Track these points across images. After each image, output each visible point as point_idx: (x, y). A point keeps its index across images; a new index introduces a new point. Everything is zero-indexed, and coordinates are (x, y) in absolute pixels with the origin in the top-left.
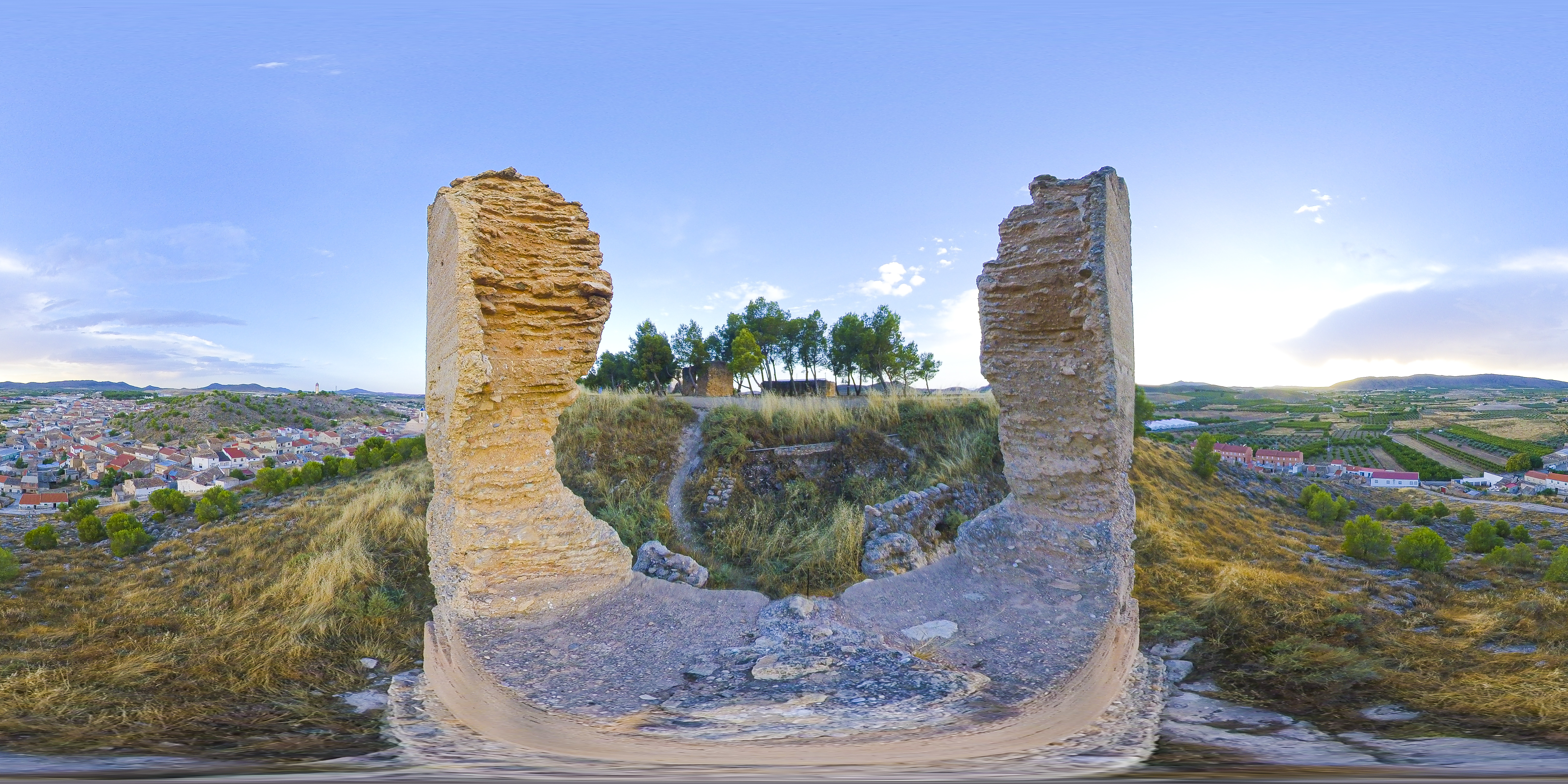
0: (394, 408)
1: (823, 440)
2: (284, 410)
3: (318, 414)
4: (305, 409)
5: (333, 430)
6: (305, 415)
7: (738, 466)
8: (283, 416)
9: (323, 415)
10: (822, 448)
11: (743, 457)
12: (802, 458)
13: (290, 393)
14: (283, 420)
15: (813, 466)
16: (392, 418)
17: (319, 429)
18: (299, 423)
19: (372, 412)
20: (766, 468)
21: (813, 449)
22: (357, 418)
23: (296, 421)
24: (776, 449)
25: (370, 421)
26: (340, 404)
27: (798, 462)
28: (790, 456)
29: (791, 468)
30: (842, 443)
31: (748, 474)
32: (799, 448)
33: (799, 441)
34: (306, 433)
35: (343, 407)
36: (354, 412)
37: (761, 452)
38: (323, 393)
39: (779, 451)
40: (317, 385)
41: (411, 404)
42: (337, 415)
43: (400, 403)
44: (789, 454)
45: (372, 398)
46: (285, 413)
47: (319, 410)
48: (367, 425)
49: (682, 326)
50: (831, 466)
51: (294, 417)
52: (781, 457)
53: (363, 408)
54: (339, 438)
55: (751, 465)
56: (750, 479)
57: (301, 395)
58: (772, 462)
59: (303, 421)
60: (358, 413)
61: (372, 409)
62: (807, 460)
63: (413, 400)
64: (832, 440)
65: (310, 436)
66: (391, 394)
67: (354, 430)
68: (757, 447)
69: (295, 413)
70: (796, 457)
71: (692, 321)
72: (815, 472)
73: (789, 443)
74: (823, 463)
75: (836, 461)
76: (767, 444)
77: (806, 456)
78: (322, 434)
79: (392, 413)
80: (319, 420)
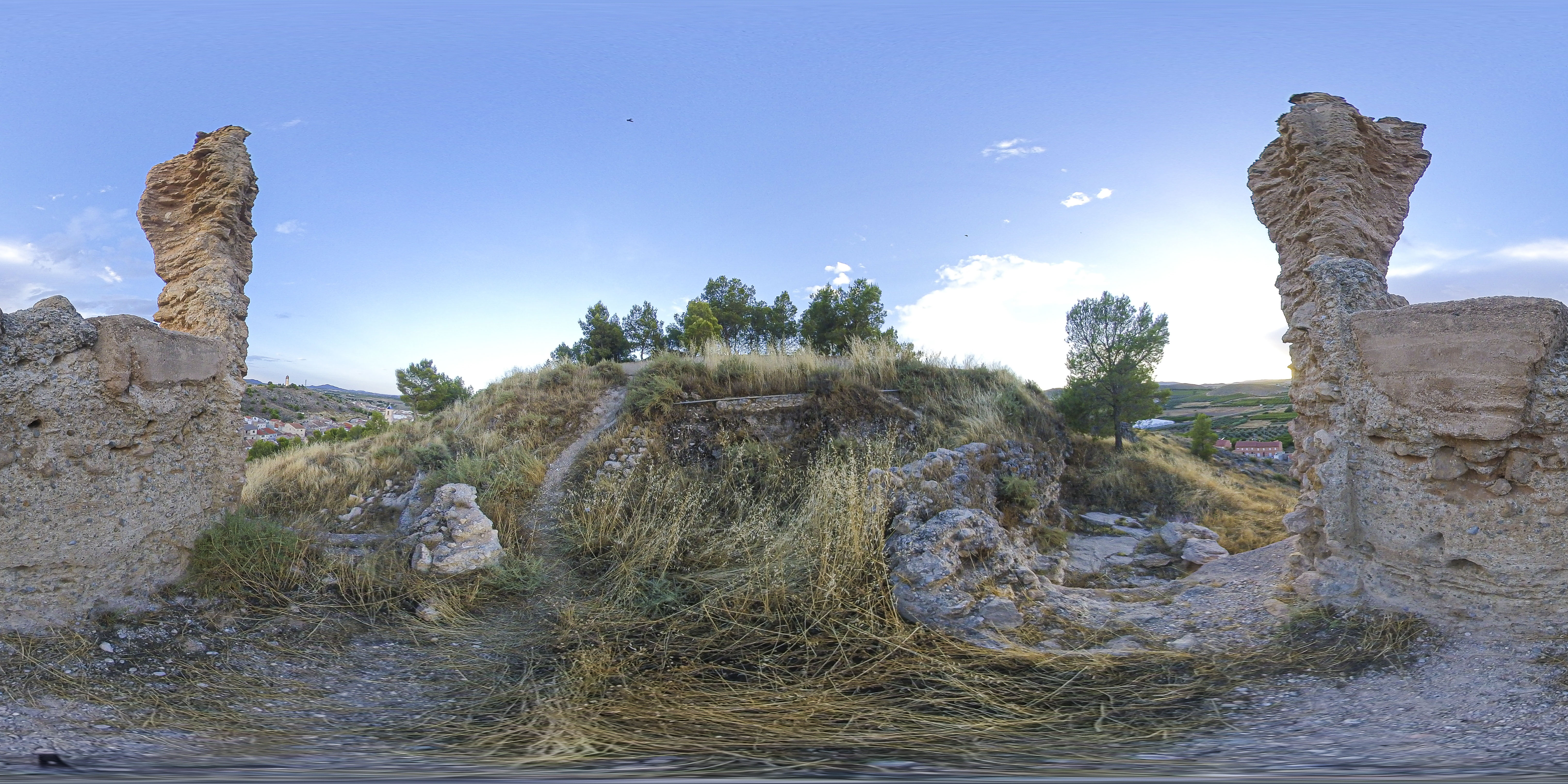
0: (363, 406)
1: (791, 391)
2: (252, 399)
3: (285, 406)
4: (273, 400)
5: (299, 422)
6: (273, 406)
7: (659, 422)
8: (251, 406)
9: (291, 407)
10: (788, 402)
11: (667, 408)
12: (758, 416)
13: (260, 384)
14: (251, 410)
15: (775, 427)
16: (360, 415)
17: (285, 421)
18: (265, 413)
19: (340, 408)
20: (703, 428)
21: (775, 402)
22: (324, 413)
23: (264, 412)
24: (719, 401)
25: (338, 416)
26: (309, 398)
27: (752, 421)
28: (740, 412)
29: (739, 429)
30: (818, 393)
31: (672, 435)
32: (753, 401)
33: (755, 392)
34: (272, 423)
35: (311, 401)
36: (322, 406)
37: (697, 405)
38: (293, 386)
39: (723, 404)
40: (288, 377)
41: (381, 404)
42: (305, 408)
43: (370, 402)
44: (738, 408)
45: (343, 396)
46: (253, 403)
47: (288, 402)
48: (334, 420)
49: (635, 308)
50: (801, 426)
51: (262, 407)
52: (726, 412)
53: (332, 403)
54: (304, 430)
55: (679, 423)
56: (675, 442)
57: (271, 386)
58: (712, 419)
59: (270, 412)
60: (326, 408)
61: (340, 405)
62: (764, 419)
63: (383, 400)
64: (803, 390)
65: (276, 426)
66: (363, 392)
67: (320, 424)
68: (691, 399)
69: (263, 403)
70: (749, 414)
71: (646, 303)
72: (776, 436)
73: (739, 393)
74: (789, 424)
75: (808, 419)
76: (707, 393)
77: (764, 413)
78: (288, 425)
79: (360, 411)
80: (286, 411)
